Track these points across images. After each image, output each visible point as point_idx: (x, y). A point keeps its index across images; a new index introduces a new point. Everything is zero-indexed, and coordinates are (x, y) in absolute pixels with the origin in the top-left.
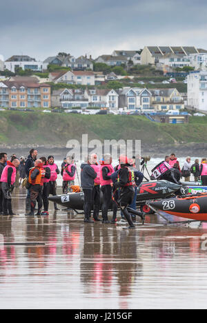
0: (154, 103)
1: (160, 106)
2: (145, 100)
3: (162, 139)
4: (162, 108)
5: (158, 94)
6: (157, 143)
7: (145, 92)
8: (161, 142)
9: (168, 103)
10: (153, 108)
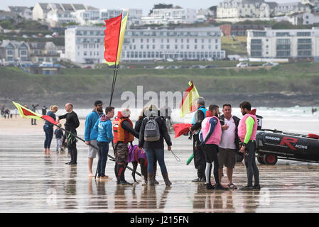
0: (32, 55)
1: (37, 58)
2: (23, 53)
3: (32, 89)
4: (39, 60)
5: (36, 47)
6: (28, 93)
7: (23, 45)
8: (31, 92)
9: (45, 55)
10: (30, 60)
